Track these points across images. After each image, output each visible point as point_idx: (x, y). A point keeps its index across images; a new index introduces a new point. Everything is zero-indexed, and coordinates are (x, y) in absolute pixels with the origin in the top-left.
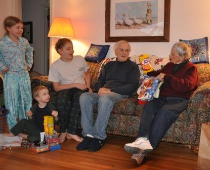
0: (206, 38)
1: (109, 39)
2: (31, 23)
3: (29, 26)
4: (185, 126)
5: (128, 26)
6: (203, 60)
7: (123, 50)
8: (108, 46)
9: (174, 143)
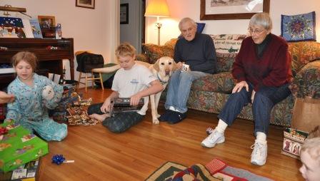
0: (314, 13)
1: (205, 17)
2: (127, 5)
3: (125, 8)
4: (287, 108)
5: (225, 3)
6: (309, 37)
7: (185, 31)
8: (204, 25)
9: (273, 125)
